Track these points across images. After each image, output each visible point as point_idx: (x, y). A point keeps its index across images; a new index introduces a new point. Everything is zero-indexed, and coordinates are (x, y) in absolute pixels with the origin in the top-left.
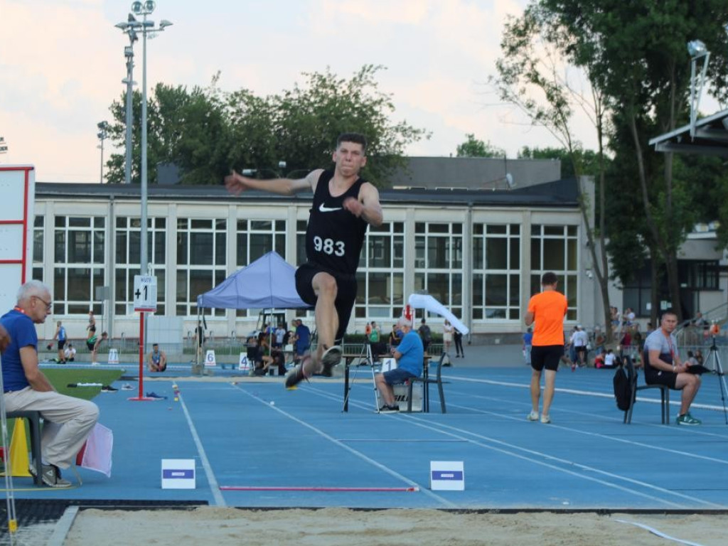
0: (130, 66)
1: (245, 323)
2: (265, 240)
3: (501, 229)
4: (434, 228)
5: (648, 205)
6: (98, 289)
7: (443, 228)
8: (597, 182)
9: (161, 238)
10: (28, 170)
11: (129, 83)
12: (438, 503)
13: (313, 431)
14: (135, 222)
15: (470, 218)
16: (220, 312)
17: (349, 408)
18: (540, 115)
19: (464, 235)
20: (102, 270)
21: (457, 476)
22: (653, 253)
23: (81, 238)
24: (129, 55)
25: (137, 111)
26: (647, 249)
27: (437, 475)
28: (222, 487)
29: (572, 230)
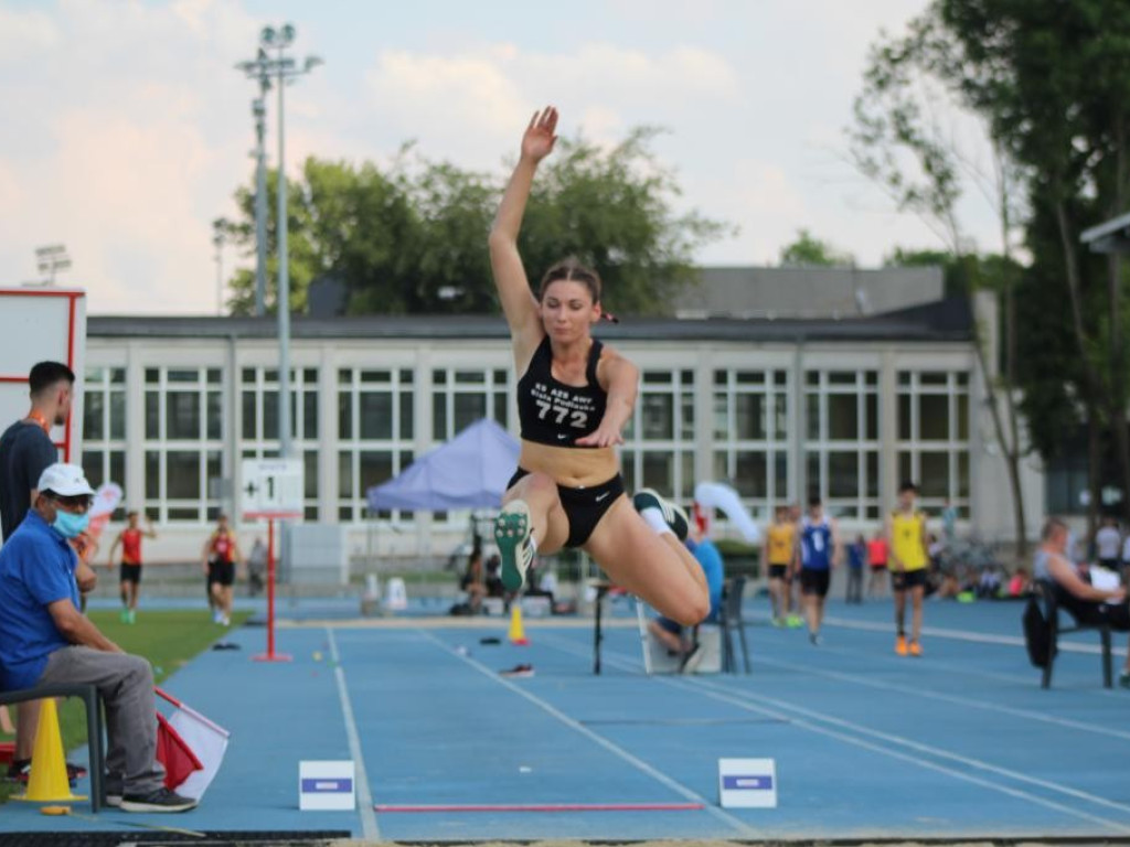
0: (260, 129)
1: (446, 534)
2: (476, 401)
3: (849, 378)
4: (744, 377)
5: (1082, 336)
6: (214, 482)
7: (757, 377)
8: (1002, 301)
9: (312, 400)
10: (74, 297)
11: (260, 157)
12: (732, 829)
13: (540, 708)
14: (272, 376)
15: (798, 361)
16: (407, 515)
17: (603, 669)
18: (911, 195)
19: (790, 388)
20: (219, 454)
21: (764, 783)
22: (1092, 413)
23: (184, 403)
24: (259, 112)
25: (273, 201)
26: (1081, 408)
27: (731, 783)
28: (378, 806)
29: (963, 378)
